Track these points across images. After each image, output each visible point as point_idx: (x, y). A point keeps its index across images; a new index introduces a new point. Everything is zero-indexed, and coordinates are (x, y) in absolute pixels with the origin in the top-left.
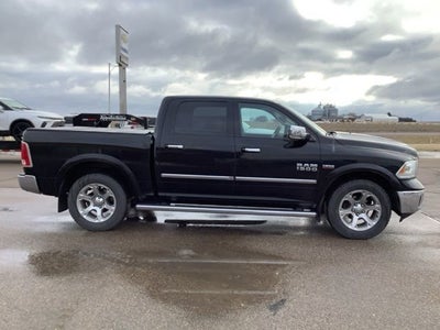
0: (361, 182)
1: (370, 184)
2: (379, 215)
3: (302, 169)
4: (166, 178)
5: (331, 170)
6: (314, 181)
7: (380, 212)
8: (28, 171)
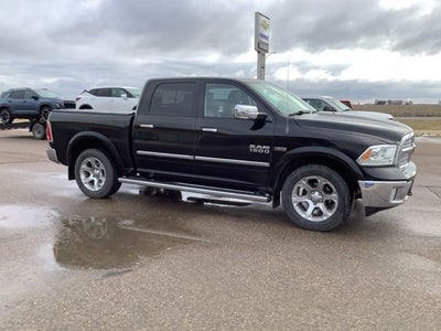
0: (315, 167)
1: (324, 169)
2: (336, 206)
3: (255, 150)
4: (141, 155)
5: (283, 153)
6: (267, 164)
7: (336, 202)
8: (52, 145)
